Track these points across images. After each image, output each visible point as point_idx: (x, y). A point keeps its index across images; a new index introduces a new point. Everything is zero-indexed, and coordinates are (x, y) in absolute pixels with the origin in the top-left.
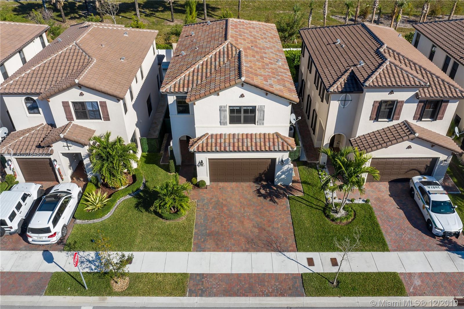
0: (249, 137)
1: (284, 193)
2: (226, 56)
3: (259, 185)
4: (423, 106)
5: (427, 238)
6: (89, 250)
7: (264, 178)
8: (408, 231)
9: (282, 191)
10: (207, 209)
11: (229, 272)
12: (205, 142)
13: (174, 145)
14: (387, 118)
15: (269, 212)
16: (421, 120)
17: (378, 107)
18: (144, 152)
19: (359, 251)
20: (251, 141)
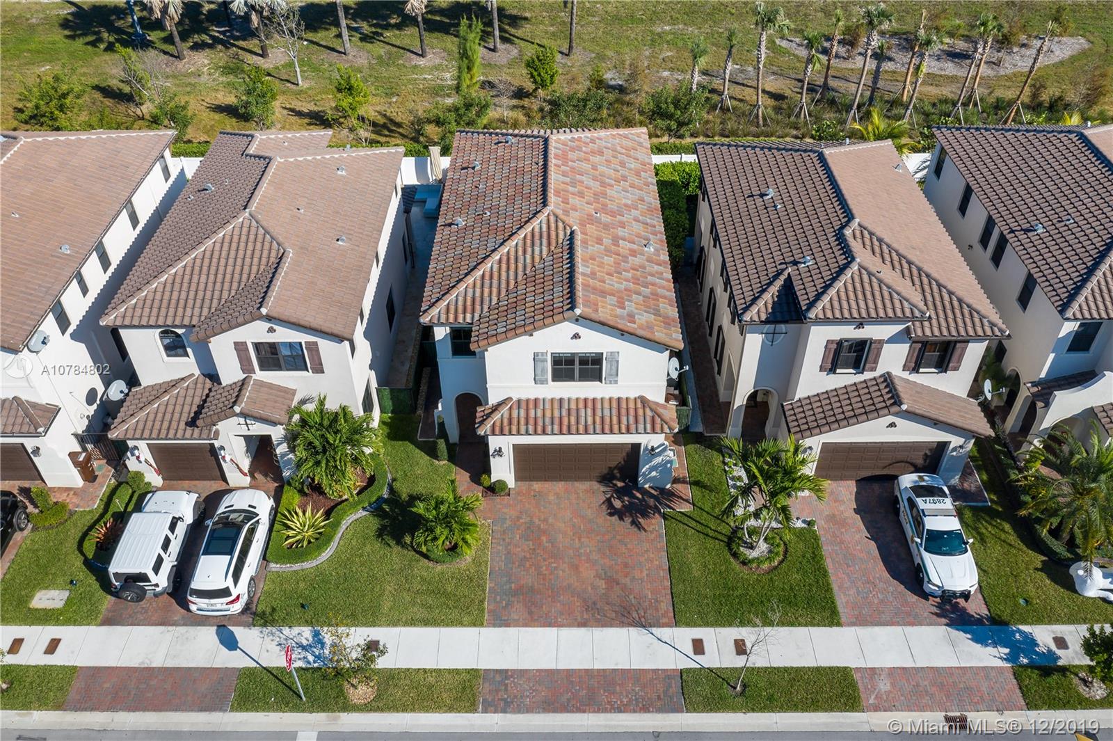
0: (590, 404)
1: (656, 505)
2: (545, 241)
3: (609, 489)
4: (920, 349)
5: (913, 598)
6: (299, 625)
7: (618, 475)
8: (881, 585)
9: (651, 502)
10: (512, 539)
11: (552, 666)
12: (506, 416)
13: (444, 409)
14: (854, 368)
15: (626, 545)
16: (918, 372)
17: (836, 350)
18: (385, 413)
19: (788, 626)
20: (594, 414)
